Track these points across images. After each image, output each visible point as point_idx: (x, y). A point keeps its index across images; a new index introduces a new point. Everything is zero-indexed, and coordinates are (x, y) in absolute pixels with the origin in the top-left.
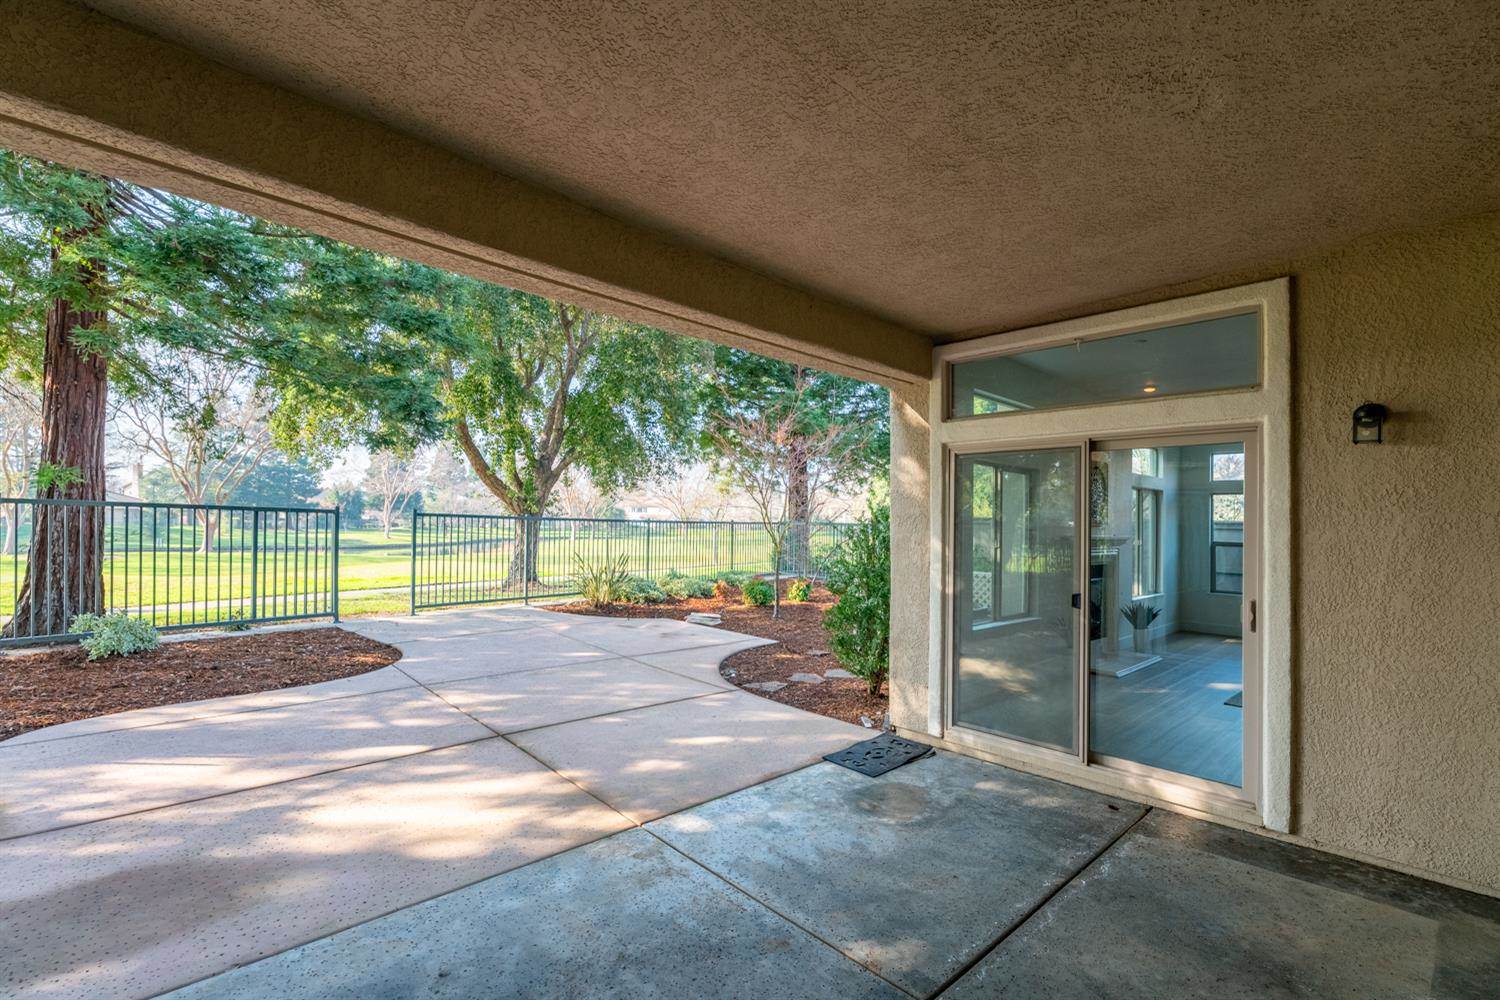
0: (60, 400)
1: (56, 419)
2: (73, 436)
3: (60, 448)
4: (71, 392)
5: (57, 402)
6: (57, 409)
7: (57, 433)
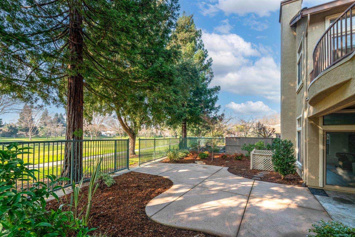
0: (76, 109)
1: (75, 115)
2: (79, 120)
3: (75, 124)
4: (78, 107)
5: (75, 110)
6: (75, 112)
7: (75, 119)
